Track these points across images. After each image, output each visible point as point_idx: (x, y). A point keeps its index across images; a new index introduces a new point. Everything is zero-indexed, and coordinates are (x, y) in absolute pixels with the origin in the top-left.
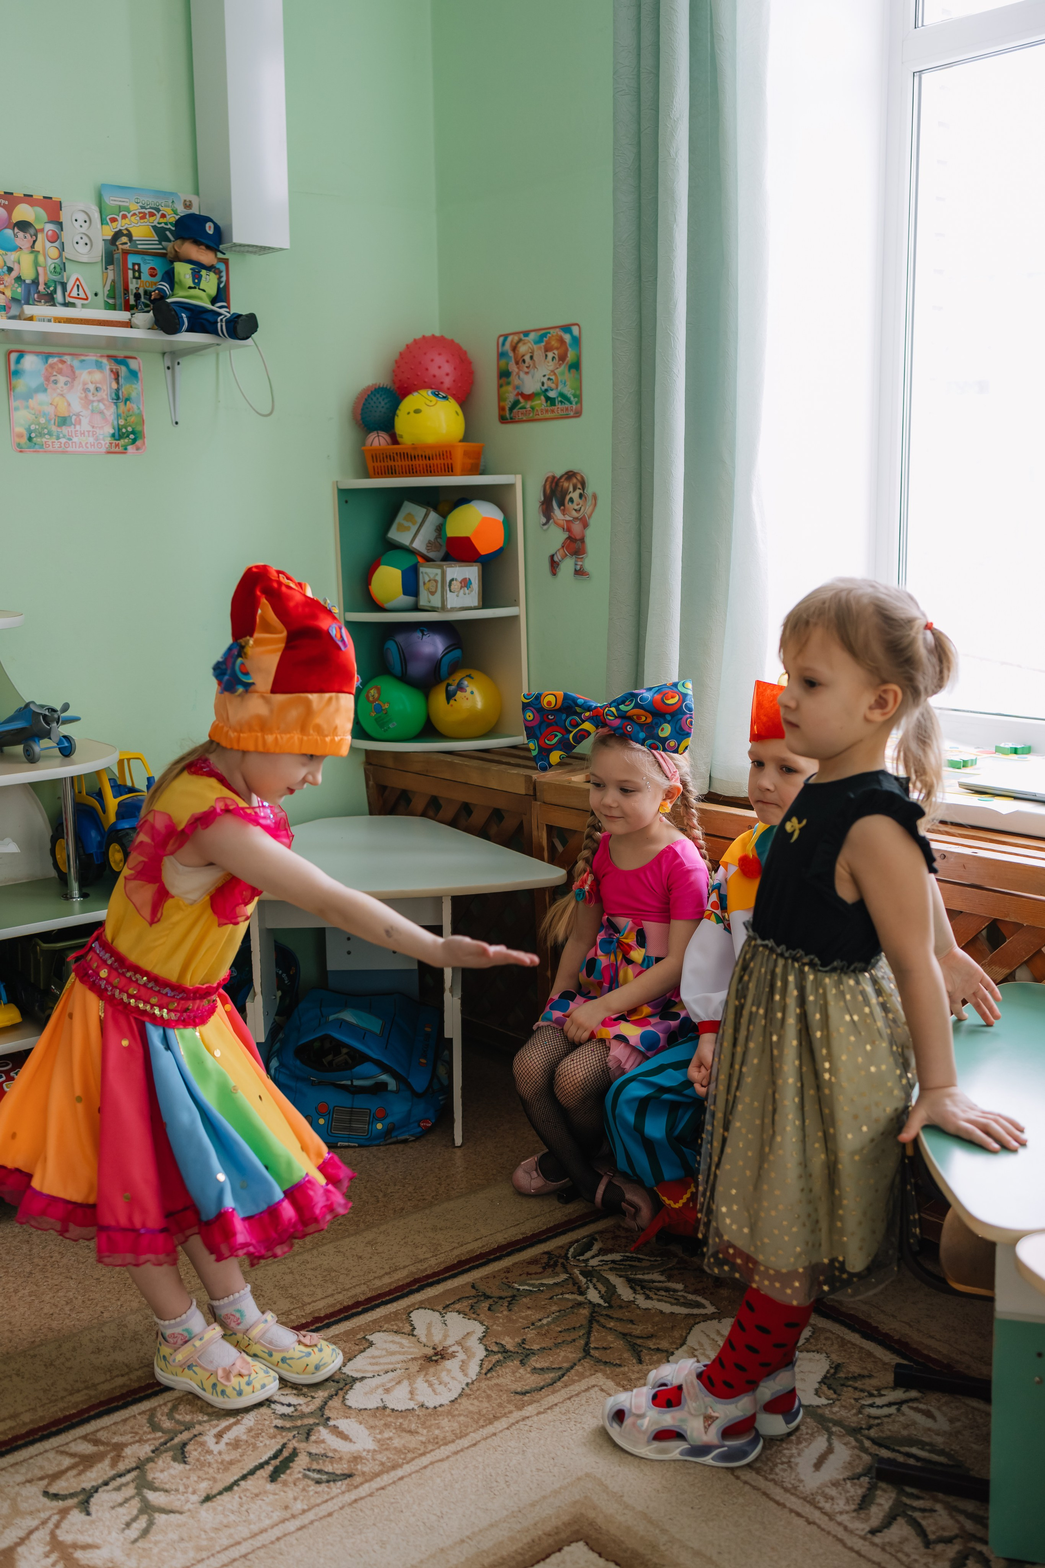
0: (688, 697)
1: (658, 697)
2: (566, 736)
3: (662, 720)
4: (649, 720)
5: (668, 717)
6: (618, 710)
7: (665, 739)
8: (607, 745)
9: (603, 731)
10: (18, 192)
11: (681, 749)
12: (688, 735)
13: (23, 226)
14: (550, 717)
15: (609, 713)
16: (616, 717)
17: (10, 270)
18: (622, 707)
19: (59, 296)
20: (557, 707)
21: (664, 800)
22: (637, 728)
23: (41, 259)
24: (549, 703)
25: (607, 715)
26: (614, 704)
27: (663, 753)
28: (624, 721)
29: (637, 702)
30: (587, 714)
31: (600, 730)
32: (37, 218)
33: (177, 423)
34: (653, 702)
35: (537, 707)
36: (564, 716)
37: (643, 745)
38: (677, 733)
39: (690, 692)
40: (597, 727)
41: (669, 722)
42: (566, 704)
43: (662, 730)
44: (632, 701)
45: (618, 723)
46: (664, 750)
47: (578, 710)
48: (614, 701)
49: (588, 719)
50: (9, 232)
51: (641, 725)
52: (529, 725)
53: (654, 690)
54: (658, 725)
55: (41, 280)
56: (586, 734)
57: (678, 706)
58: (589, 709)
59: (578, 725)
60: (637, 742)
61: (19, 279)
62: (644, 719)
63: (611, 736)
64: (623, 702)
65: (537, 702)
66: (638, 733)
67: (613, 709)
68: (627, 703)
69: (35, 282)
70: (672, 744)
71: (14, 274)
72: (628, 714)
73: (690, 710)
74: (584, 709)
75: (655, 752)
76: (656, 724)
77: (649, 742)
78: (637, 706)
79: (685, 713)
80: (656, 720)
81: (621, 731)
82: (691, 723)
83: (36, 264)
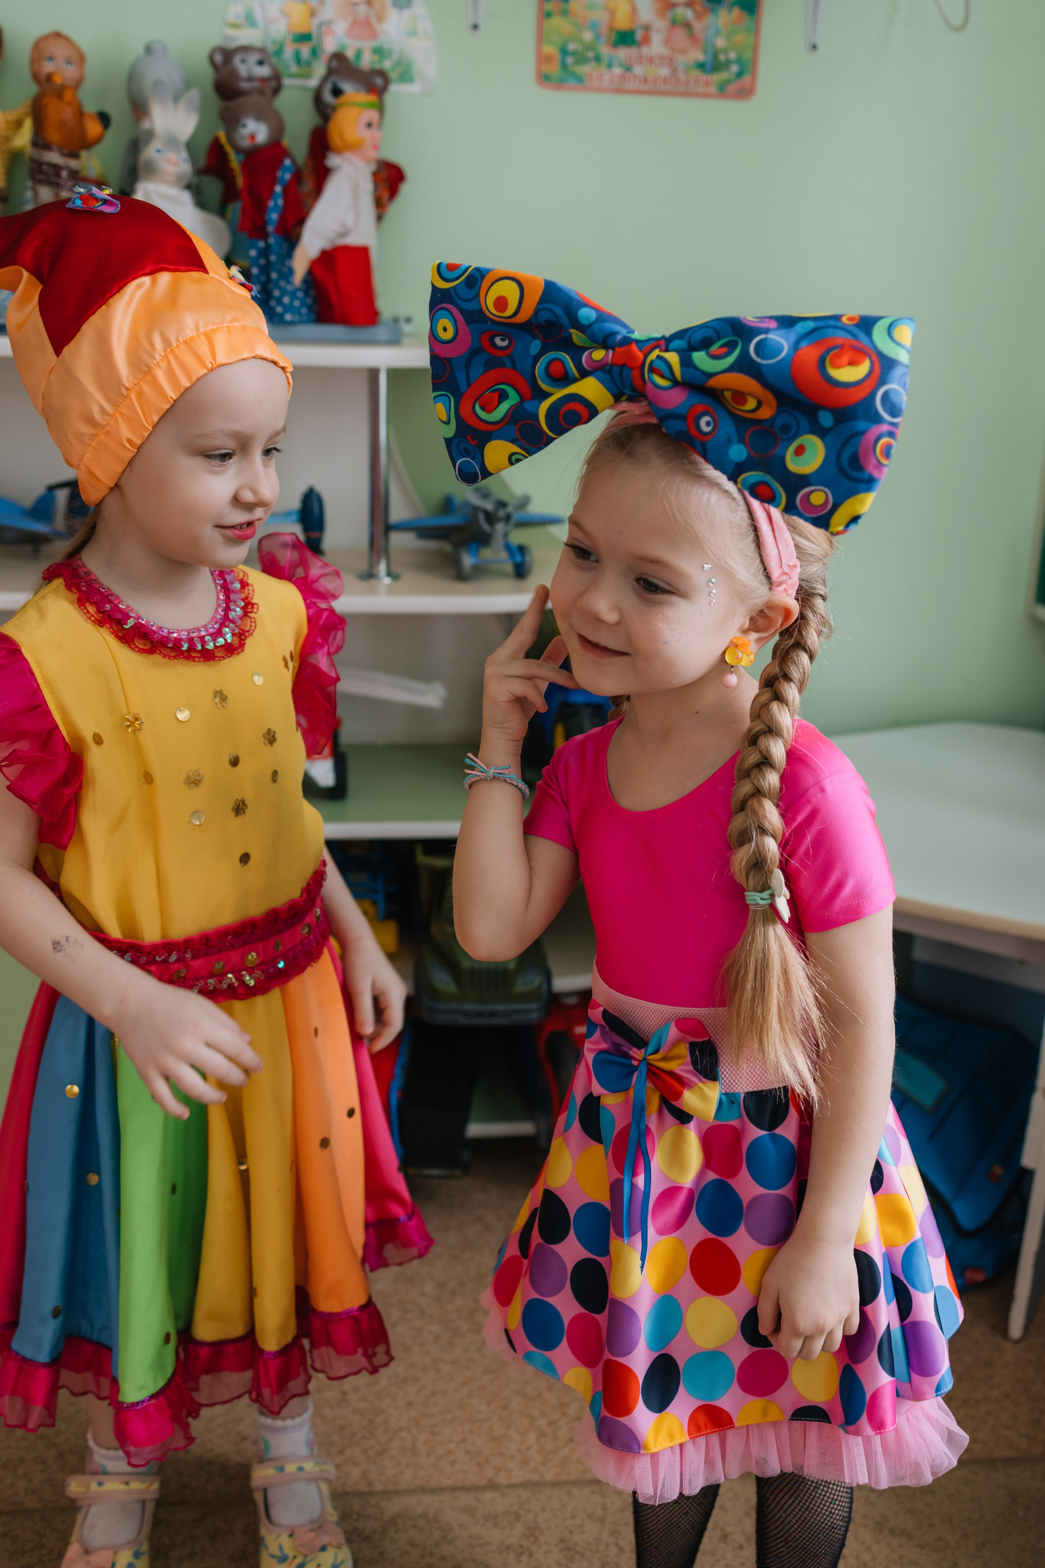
0: (897, 372)
1: (810, 353)
2: (529, 406)
3: (804, 423)
4: (766, 413)
5: (826, 419)
6: (687, 362)
7: (803, 481)
8: (630, 454)
9: (635, 410)
11: (839, 519)
12: (869, 483)
14: (498, 341)
15: (659, 365)
16: (676, 383)
18: (699, 358)
20: (522, 318)
21: (745, 632)
22: (728, 427)
24: (501, 303)
25: (652, 370)
26: (678, 343)
27: (776, 513)
28: (696, 399)
29: (745, 353)
30: (599, 355)
31: (624, 405)
33: (814, 47)
34: (793, 365)
35: (468, 306)
36: (536, 346)
37: (733, 478)
38: (841, 470)
39: (903, 357)
40: (617, 398)
41: (822, 433)
42: (544, 316)
43: (800, 451)
44: (731, 346)
45: (678, 399)
46: (790, 509)
47: (577, 337)
48: (681, 334)
49: (598, 369)
51: (742, 423)
52: (444, 353)
53: (801, 328)
54: (789, 433)
56: (584, 412)
57: (861, 394)
58: (606, 341)
59: (565, 379)
60: (717, 467)
62: (751, 404)
63: (646, 430)
64: (705, 344)
65: (469, 294)
66: (729, 442)
67: (673, 358)
68: (714, 348)
70: (818, 498)
72: (713, 383)
73: (895, 411)
74: (593, 339)
75: (755, 504)
76: (786, 428)
77: (753, 476)
78: (744, 365)
79: (878, 419)
80: (786, 418)
81: (680, 425)
82: (887, 452)
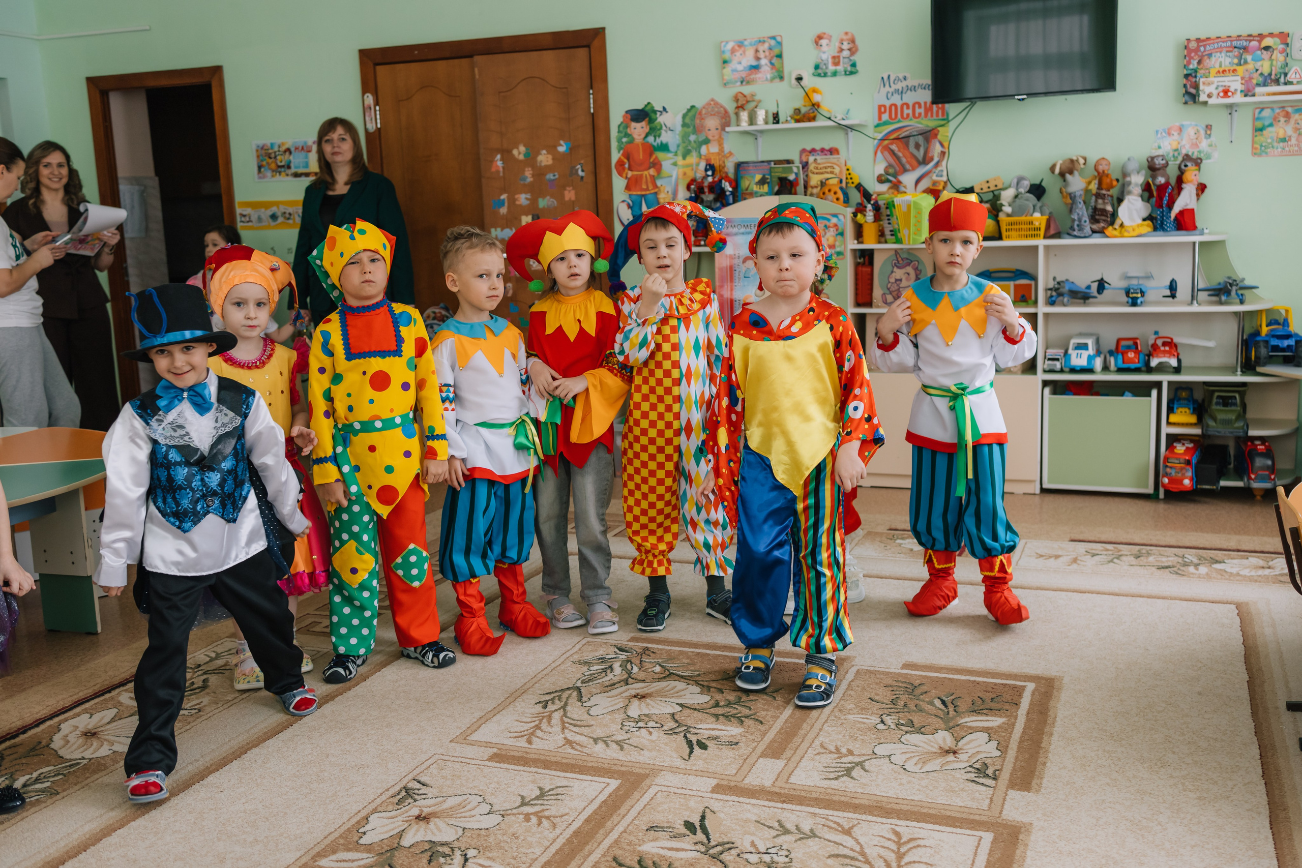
10: (1265, 33)
13: (1267, 48)
17: (1257, 70)
19: (1282, 80)
23: (1274, 63)
32: (1275, 44)
50: (1259, 52)
55: (1273, 73)
61: (1261, 74)
69: (1270, 74)
71: (1259, 72)
83: (1272, 65)
